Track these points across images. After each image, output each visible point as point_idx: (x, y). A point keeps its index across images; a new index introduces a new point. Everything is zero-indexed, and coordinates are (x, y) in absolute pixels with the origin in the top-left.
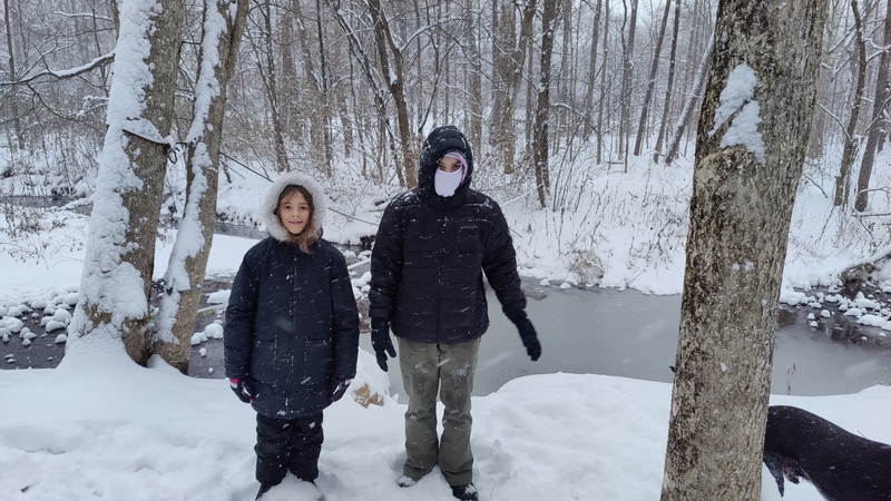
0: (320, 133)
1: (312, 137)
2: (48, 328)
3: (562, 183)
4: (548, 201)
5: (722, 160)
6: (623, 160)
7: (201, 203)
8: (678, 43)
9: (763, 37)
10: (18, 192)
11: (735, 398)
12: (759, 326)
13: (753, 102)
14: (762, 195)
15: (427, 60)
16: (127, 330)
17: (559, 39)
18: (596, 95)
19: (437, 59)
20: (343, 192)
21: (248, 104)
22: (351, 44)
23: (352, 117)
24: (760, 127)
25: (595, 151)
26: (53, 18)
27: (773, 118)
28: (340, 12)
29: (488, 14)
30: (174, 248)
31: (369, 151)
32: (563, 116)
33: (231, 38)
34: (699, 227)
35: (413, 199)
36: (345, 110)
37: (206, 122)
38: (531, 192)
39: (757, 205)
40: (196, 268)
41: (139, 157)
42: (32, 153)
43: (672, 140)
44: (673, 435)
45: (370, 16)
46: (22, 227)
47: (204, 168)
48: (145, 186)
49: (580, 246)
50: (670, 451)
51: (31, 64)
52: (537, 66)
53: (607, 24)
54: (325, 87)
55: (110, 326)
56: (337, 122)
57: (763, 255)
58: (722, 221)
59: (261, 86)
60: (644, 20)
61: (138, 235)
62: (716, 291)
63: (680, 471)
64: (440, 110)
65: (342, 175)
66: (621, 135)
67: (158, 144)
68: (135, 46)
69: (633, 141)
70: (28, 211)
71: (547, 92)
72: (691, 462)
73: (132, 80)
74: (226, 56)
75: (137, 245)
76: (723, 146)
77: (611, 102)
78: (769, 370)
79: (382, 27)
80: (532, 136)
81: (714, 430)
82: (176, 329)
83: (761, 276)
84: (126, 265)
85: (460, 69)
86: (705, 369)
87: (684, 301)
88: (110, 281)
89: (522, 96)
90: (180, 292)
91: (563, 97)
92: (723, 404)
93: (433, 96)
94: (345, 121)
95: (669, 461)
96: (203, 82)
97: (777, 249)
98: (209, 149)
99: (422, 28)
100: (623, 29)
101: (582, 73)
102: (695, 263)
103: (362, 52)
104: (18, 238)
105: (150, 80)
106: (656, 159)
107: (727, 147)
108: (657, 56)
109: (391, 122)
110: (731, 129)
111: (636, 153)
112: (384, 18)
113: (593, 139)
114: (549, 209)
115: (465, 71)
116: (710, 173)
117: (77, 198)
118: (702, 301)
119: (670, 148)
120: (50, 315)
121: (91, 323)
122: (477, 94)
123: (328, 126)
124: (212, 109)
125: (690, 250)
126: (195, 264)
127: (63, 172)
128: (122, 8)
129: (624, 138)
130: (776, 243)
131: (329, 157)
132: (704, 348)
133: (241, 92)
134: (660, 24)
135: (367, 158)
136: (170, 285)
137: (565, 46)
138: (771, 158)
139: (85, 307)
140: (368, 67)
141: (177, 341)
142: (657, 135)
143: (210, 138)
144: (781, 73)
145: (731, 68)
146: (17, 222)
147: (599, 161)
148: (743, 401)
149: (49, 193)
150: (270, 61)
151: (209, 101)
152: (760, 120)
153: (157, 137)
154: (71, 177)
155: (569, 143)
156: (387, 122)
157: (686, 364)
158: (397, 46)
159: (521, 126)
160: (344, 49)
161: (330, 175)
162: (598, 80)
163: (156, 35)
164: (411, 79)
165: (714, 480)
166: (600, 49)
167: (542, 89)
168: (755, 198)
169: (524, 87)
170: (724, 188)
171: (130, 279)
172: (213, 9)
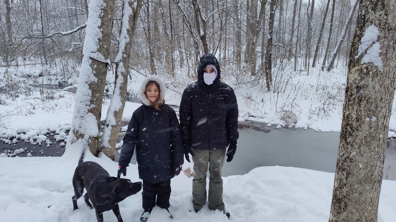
0: (170, 58)
1: (166, 60)
2: (57, 140)
3: (278, 80)
4: (272, 88)
5: (362, 70)
6: (307, 69)
7: (121, 88)
8: (334, 15)
9: (383, 12)
10: (45, 83)
11: (366, 180)
12: (378, 147)
13: (377, 43)
14: (381, 86)
15: (217, 25)
16: (90, 141)
17: (277, 14)
18: (295, 40)
19: (222, 24)
20: (179, 83)
21: (139, 45)
22: (184, 19)
23: (183, 50)
24: (381, 54)
25: (293, 65)
26: (59, 10)
27: (387, 50)
28: (179, 4)
29: (245, 4)
30: (109, 107)
31: (191, 65)
32: (279, 49)
33: (134, 17)
34: (349, 101)
35: (196, 86)
36: (180, 48)
37: (123, 53)
38: (264, 84)
39: (379, 91)
40: (118, 116)
41: (96, 68)
42: (51, 66)
43: (330, 60)
44: (335, 196)
45: (192, 6)
46: (47, 98)
47: (122, 73)
48: (98, 81)
49: (286, 109)
50: (333, 204)
51: (50, 29)
52: (267, 27)
53: (300, 7)
54: (172, 37)
55: (83, 139)
56: (177, 53)
57: (381, 114)
58: (361, 98)
59: (144, 38)
60: (318, 5)
61: (95, 101)
62: (358, 130)
63: (338, 213)
64: (223, 47)
65: (179, 76)
66: (306, 58)
67: (103, 63)
68: (95, 21)
69: (311, 61)
70: (49, 90)
71: (271, 39)
72: (344, 209)
73: (93, 36)
74: (132, 25)
75: (94, 106)
76: (362, 63)
77: (301, 43)
78: (382, 168)
79: (197, 11)
80: (264, 59)
81: (355, 195)
82: (110, 141)
83: (380, 124)
84: (90, 114)
85: (232, 29)
86: (351, 166)
87: (342, 135)
88: (84, 120)
89: (260, 41)
90: (112, 126)
91: (279, 41)
92: (360, 183)
93: (220, 41)
94: (181, 52)
95: (333, 208)
96: (122, 36)
97: (388, 111)
98: (124, 65)
99: (215, 11)
100: (308, 9)
101: (288, 30)
102: (347, 117)
103: (188, 22)
104: (45, 102)
105: (101, 35)
106: (323, 69)
107: (364, 63)
108: (324, 21)
109: (201, 53)
110: (366, 55)
111: (313, 66)
112: (198, 7)
113: (293, 60)
114: (272, 92)
115: (234, 30)
116: (355, 76)
117: (69, 85)
118: (351, 135)
119: (330, 64)
120: (58, 134)
121: (76, 138)
122: (239, 40)
123: (173, 55)
124: (126, 48)
125: (345, 111)
126: (118, 114)
127: (63, 75)
128: (89, 5)
129: (308, 59)
130: (387, 108)
131: (173, 68)
132: (351, 157)
133: (136, 40)
134: (326, 6)
135: (190, 68)
136: (108, 123)
137: (280, 17)
138: (386, 69)
139: (74, 131)
140: (191, 28)
141: (110, 147)
142: (323, 58)
143: (124, 60)
144: (391, 29)
145: (366, 27)
146: (45, 95)
147: (295, 70)
148: (370, 181)
149: (58, 84)
150: (149, 27)
151: (124, 44)
152: (380, 51)
153: (103, 60)
154: (66, 77)
155: (281, 62)
156: (199, 52)
157: (342, 164)
158: (204, 19)
159: (259, 54)
160: (181, 21)
161: (174, 76)
162: (296, 33)
163: (104, 16)
164: (210, 33)
165: (354, 217)
166: (297, 19)
167: (269, 37)
168: (377, 87)
169: (261, 36)
170: (362, 83)
171: (91, 120)
172: (127, 5)
